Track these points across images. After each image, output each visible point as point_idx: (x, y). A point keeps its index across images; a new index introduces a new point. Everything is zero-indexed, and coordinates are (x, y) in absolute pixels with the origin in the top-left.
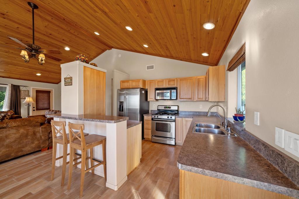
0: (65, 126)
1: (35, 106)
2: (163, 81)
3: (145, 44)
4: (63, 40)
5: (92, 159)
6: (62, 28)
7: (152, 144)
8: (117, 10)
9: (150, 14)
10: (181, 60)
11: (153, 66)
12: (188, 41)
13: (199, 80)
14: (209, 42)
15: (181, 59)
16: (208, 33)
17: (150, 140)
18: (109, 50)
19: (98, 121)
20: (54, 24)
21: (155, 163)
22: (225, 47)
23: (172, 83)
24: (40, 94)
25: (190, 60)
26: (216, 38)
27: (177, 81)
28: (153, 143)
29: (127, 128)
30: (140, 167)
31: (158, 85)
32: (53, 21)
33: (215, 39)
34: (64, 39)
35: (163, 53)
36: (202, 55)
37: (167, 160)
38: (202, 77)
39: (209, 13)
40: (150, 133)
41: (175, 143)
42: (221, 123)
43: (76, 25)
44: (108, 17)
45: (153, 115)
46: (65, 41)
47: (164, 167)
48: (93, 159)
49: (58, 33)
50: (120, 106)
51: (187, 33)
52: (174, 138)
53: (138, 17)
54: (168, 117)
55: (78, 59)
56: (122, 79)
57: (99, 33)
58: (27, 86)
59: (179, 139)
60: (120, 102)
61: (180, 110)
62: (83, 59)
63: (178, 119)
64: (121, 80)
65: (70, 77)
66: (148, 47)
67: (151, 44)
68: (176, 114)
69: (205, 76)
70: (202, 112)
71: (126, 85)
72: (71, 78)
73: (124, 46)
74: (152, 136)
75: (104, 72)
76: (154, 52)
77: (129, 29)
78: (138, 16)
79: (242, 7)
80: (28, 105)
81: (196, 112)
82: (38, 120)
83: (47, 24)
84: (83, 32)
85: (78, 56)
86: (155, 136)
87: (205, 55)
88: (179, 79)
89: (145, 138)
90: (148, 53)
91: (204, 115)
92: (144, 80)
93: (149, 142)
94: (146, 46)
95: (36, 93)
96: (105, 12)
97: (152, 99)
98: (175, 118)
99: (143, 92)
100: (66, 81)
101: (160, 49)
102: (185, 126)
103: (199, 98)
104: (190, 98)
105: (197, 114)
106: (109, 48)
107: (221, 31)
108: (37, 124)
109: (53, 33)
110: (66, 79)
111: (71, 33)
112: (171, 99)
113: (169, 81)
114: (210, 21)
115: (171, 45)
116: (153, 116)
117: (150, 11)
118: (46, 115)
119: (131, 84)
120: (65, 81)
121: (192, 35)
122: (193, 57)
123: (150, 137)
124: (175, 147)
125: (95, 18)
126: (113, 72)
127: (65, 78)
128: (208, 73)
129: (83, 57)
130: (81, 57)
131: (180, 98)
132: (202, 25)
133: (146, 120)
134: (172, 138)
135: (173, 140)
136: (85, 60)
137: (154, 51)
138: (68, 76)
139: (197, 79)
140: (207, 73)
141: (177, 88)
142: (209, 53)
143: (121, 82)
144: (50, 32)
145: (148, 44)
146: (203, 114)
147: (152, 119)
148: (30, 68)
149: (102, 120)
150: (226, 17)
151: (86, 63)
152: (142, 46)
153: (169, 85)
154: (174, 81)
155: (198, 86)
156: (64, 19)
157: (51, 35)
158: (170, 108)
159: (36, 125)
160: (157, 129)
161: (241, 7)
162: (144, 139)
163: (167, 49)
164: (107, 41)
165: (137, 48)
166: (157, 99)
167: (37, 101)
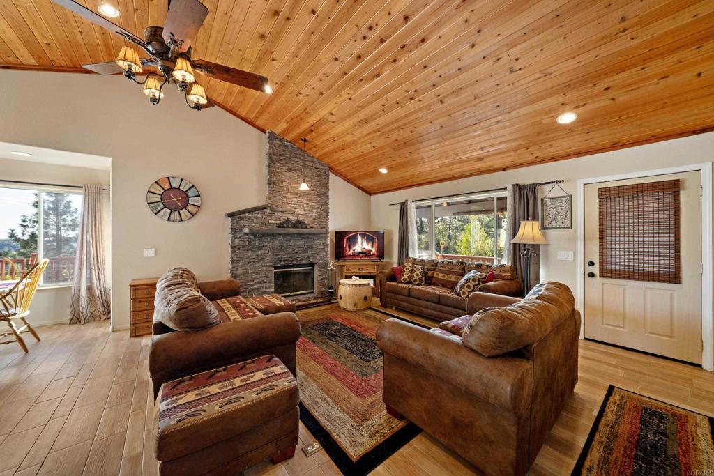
1: (596, 259)
24: (621, 205)
95: (601, 201)
167: (602, 238)
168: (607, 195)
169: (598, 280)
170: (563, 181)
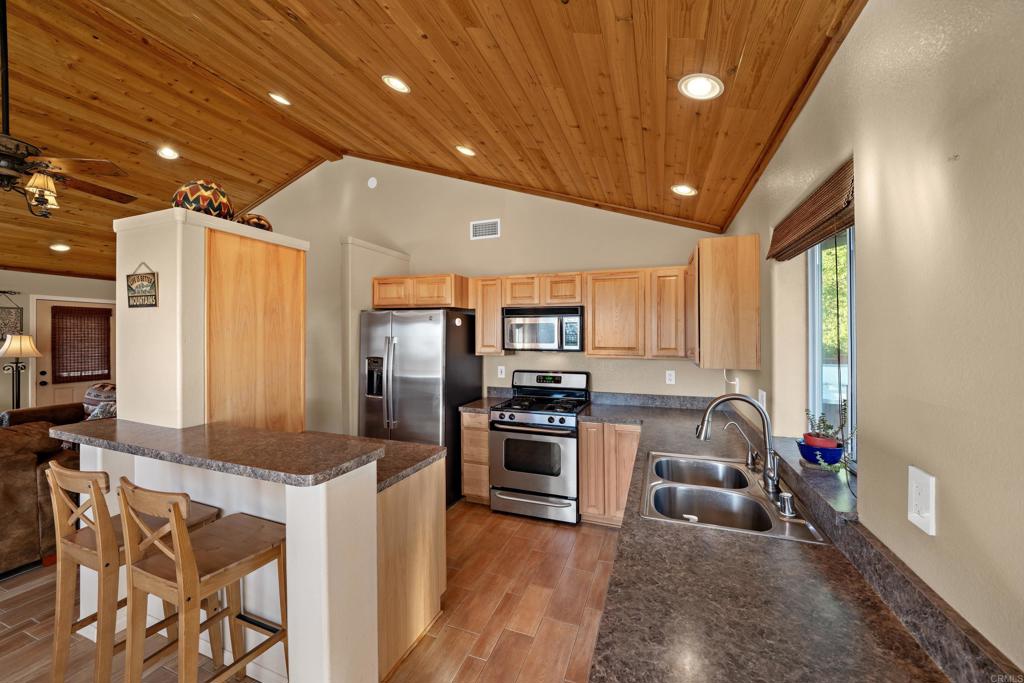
0: (104, 491)
1: (48, 369)
2: (530, 281)
3: (463, 145)
4: (150, 120)
5: (233, 617)
6: (141, 76)
7: (491, 519)
8: (340, 9)
9: (471, 30)
10: (597, 206)
11: (495, 224)
12: (621, 139)
13: (664, 281)
14: (700, 148)
15: (596, 202)
16: (698, 114)
17: (485, 503)
18: (332, 160)
19: (245, 470)
20: (106, 57)
21: (499, 611)
22: (759, 166)
23: (564, 289)
24: (69, 322)
25: (629, 208)
26: (726, 134)
27: (583, 283)
28: (497, 515)
29: (379, 490)
30: (440, 636)
31: (513, 298)
32: (100, 45)
33: (721, 137)
34: (152, 116)
35: (531, 179)
36: (672, 193)
37: (547, 592)
38: (675, 273)
39: (702, 38)
40: (485, 478)
41: (579, 516)
42: (747, 459)
43: (194, 63)
44: (311, 35)
45: (494, 409)
46: (157, 123)
47: (531, 631)
48: (240, 617)
49: (126, 94)
50: (371, 373)
51: (617, 109)
52: (575, 496)
53: (424, 40)
54: (551, 420)
55: (186, 198)
56: (379, 273)
57: (287, 97)
58: (13, 290)
59: (593, 502)
60: (369, 359)
61: (596, 388)
62: (205, 198)
63: (590, 427)
64: (375, 276)
65: (148, 271)
66: (474, 157)
67: (483, 143)
68: (580, 403)
69: (684, 267)
70: (673, 397)
71: (393, 294)
72: (152, 278)
73: (385, 147)
74: (493, 488)
75: (299, 251)
76: (497, 175)
77: (397, 84)
78: (425, 37)
79: (836, 16)
80: (14, 365)
81: (653, 397)
82: (26, 439)
83: (75, 57)
84: (225, 92)
85: (184, 189)
86: (503, 489)
87: (684, 190)
88: (590, 278)
89: (464, 496)
90: (476, 175)
91: (681, 410)
92: (462, 278)
93: (480, 511)
94: (466, 151)
95: (53, 317)
96: (296, 18)
97: (493, 346)
98: (577, 422)
99: (458, 322)
100: (133, 287)
101: (519, 165)
102: (613, 452)
103: (663, 349)
104: (629, 349)
105: (658, 403)
106: (329, 153)
107: (748, 107)
108: (20, 457)
109: (105, 92)
110: (134, 281)
111: (179, 95)
112: (561, 349)
113: (552, 283)
114: (704, 69)
115: (559, 153)
116: (496, 415)
117: (469, 20)
118: (85, 405)
119: (411, 292)
120: (129, 288)
121: (636, 118)
122: (639, 198)
123: (485, 493)
124: (577, 532)
125: (262, 39)
126: (344, 243)
127: (128, 276)
128: (695, 261)
129: (208, 194)
130: (199, 190)
131: (595, 348)
132: (672, 81)
133: (468, 428)
134: (566, 498)
135: (570, 505)
136: (216, 205)
137: (496, 168)
138: (143, 270)
139: (655, 278)
140: (693, 259)
141: (582, 308)
142: (698, 188)
143: (376, 283)
144: (94, 88)
145: (473, 145)
146: (678, 406)
147: (492, 425)
148: (21, 224)
149: (260, 471)
150: (768, 54)
151: (219, 216)
152: (451, 150)
153: (552, 297)
154: (572, 281)
155: (659, 304)
156: (145, 41)
157: (95, 98)
158: (558, 380)
159: (16, 462)
160: (511, 465)
161: (833, 16)
162: (463, 500)
163: (546, 164)
164: (320, 125)
165: (434, 155)
166: (509, 350)
167: (54, 349)
168: (59, 312)
169: (50, 387)
170: (19, 293)
